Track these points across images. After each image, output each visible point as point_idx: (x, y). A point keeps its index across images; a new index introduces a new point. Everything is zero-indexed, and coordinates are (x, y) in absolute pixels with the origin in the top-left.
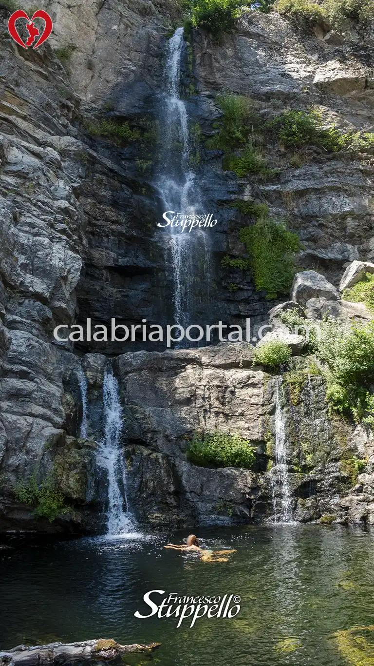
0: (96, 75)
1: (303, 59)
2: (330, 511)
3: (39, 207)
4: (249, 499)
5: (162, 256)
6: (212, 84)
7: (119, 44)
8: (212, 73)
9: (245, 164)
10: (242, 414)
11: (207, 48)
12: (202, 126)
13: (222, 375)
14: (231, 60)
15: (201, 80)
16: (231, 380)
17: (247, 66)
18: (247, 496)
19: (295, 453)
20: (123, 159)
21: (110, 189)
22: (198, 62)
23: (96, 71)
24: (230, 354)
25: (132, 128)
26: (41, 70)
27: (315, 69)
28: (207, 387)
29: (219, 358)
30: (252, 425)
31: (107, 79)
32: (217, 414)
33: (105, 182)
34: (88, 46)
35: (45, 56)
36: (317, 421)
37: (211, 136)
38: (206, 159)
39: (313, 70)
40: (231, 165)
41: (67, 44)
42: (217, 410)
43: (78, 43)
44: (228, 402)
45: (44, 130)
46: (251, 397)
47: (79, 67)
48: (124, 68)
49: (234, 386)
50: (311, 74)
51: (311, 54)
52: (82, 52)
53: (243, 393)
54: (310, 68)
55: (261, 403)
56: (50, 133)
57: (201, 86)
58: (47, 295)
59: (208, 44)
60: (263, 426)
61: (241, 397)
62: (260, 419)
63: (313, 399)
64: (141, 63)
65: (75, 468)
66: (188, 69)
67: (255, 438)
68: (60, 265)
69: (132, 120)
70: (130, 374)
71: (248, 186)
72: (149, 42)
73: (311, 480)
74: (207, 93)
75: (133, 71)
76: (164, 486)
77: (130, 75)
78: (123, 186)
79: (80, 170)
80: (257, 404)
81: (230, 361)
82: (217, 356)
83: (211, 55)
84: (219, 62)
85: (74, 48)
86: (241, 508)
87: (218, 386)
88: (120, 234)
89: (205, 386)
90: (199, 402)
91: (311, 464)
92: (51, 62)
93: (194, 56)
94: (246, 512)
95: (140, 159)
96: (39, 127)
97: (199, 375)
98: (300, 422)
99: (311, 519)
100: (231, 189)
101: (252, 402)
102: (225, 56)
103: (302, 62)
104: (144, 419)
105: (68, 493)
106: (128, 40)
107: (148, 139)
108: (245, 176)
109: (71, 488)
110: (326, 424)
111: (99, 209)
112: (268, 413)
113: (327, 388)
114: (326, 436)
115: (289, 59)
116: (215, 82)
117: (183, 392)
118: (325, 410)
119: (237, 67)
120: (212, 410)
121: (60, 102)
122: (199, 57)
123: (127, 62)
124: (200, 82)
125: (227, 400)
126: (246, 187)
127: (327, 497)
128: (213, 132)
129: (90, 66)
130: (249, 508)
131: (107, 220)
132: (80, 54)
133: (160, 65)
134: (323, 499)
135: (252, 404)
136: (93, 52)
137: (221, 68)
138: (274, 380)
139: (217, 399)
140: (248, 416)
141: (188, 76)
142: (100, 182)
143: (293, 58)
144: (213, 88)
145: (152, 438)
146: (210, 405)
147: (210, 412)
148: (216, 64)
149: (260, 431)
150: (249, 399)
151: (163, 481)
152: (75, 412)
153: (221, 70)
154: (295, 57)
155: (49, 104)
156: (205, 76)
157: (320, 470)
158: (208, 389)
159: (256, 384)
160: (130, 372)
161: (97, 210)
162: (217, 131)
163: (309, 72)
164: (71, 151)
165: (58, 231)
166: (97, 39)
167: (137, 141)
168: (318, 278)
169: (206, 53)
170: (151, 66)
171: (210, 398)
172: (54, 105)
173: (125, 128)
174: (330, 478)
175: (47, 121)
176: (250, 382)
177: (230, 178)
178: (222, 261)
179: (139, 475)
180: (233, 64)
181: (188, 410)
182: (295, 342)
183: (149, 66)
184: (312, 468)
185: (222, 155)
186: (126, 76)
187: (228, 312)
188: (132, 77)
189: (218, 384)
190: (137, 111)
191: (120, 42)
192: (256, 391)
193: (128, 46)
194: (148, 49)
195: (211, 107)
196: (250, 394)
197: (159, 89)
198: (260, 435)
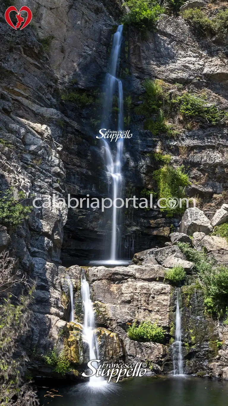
0: (66, 57)
1: (197, 54)
2: (203, 369)
3: (44, 174)
4: (161, 361)
5: (107, 189)
6: (139, 68)
7: (81, 34)
8: (140, 60)
9: (158, 126)
10: (158, 311)
11: (138, 42)
12: (133, 98)
13: (148, 287)
14: (152, 52)
15: (133, 65)
16: (152, 290)
17: (162, 57)
18: (160, 359)
19: (186, 335)
20: (82, 118)
21: (77, 144)
22: (132, 52)
23: (67, 54)
24: (152, 272)
25: (88, 96)
26: (36, 63)
27: (205, 63)
28: (140, 294)
29: (146, 274)
30: (163, 317)
31: (73, 60)
32: (145, 310)
33: (73, 140)
34: (61, 36)
35: (39, 53)
36: (198, 317)
37: (137, 105)
38: (134, 121)
39: (203, 63)
40: (150, 126)
41: (49, 35)
42: (145, 308)
43: (56, 34)
44: (151, 303)
45: (38, 104)
46: (163, 301)
47: (56, 51)
48: (84, 52)
49: (154, 294)
50: (202, 67)
51: (203, 51)
52: (58, 40)
53: (159, 298)
54: (201, 62)
55: (168, 305)
56: (41, 106)
57: (133, 69)
58: (50, 233)
59: (138, 39)
60: (169, 319)
61: (158, 301)
62: (168, 314)
63: (196, 303)
64: (94, 48)
65: (73, 344)
66: (125, 57)
67: (165, 325)
68: (57, 213)
69: (88, 91)
70: (96, 282)
71: (159, 143)
72: (101, 34)
73: (193, 351)
74: (137, 75)
75: (89, 55)
76: (118, 353)
77: (88, 57)
78: (84, 140)
79: (59, 131)
80: (166, 305)
81: (151, 277)
82: (145, 273)
83: (140, 47)
84: (144, 53)
85: (53, 38)
86: (157, 365)
87: (145, 294)
88: (82, 174)
89: (138, 293)
90: (135, 303)
91: (194, 342)
92: (42, 56)
93: (129, 48)
94: (159, 367)
95: (93, 118)
96: (35, 102)
97: (135, 286)
98: (189, 317)
99: (192, 373)
100: (149, 144)
101: (164, 304)
102: (148, 49)
103: (196, 57)
104: (105, 311)
105: (72, 360)
106: (87, 32)
107: (98, 103)
108: (157, 134)
109: (73, 357)
110: (203, 319)
111: (70, 158)
112: (172, 311)
113: (204, 298)
114: (203, 327)
115: (188, 53)
116: (141, 68)
117: (127, 296)
118: (203, 311)
119: (156, 57)
120: (142, 308)
121: (47, 84)
122: (132, 48)
123: (86, 48)
124: (132, 66)
125: (150, 302)
126: (158, 142)
127: (202, 361)
128: (139, 102)
129: (63, 51)
130: (161, 366)
131: (74, 165)
132: (57, 42)
133: (107, 51)
134: (199, 362)
135: (164, 305)
136: (65, 40)
137: (146, 57)
138: (176, 291)
139: (145, 301)
140: (162, 312)
141: (125, 62)
142: (71, 139)
143: (191, 53)
144: (140, 72)
145: (110, 324)
146: (141, 305)
147: (141, 308)
148: (143, 54)
149: (168, 322)
150: (162, 302)
151: (116, 350)
152: (68, 306)
153: (146, 59)
154: (193, 52)
155: (41, 87)
156: (136, 62)
157: (198, 346)
158: (140, 295)
159: (166, 293)
160: (96, 280)
161: (69, 158)
162: (141, 102)
163: (201, 65)
164: (53, 118)
165: (54, 188)
166: (67, 30)
167: (91, 105)
168: (200, 213)
169: (137, 46)
170: (101, 52)
171: (141, 301)
172: (44, 87)
173: (84, 96)
174: (204, 351)
175: (40, 98)
176: (163, 292)
177: (148, 136)
178: (142, 192)
179: (104, 347)
180: (153, 54)
181: (129, 307)
182: (188, 266)
183: (100, 52)
184: (194, 345)
185: (144, 119)
186: (85, 58)
187: (143, 225)
188: (89, 59)
189: (146, 292)
190: (92, 85)
191: (82, 33)
192: (166, 297)
193: (86, 36)
194: (100, 39)
195: (139, 85)
196: (163, 299)
197: (105, 68)
198: (168, 324)
